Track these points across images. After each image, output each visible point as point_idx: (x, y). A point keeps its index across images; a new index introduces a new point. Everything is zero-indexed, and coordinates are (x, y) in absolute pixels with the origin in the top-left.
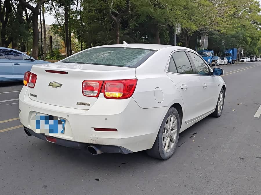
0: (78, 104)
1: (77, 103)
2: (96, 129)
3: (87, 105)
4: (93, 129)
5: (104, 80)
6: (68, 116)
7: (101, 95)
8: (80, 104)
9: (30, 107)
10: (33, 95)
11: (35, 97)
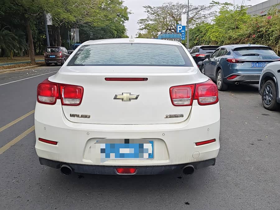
0: (167, 117)
1: (165, 117)
2: (198, 144)
3: (180, 117)
4: (195, 144)
5: (195, 84)
6: (164, 135)
7: (195, 102)
8: (170, 117)
9: (88, 133)
10: (80, 116)
11: (86, 118)
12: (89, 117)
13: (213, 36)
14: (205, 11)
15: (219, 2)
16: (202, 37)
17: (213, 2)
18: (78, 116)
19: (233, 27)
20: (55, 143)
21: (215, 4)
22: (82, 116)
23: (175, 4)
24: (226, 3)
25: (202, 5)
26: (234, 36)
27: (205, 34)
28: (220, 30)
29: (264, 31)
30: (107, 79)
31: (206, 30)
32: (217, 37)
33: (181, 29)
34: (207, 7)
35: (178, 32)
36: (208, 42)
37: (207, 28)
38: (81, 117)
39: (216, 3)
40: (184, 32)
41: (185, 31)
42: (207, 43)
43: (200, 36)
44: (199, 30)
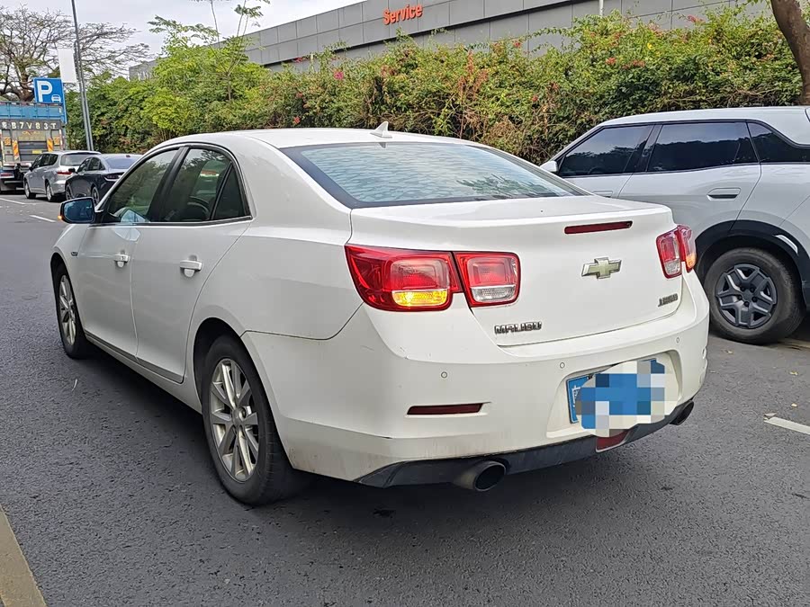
3: (675, 300)
8: (664, 303)
9: (562, 365)
10: (519, 328)
11: (533, 331)
12: (540, 326)
13: (160, 117)
14: (107, 40)
15: (174, 22)
16: (117, 118)
17: (157, 21)
18: (515, 330)
19: (222, 92)
20: (475, 408)
21: (163, 27)
22: (525, 328)
23: (12, 13)
24: (198, 26)
25: (99, 23)
26: (231, 117)
27: (126, 110)
28: (178, 99)
29: (318, 108)
30: (570, 230)
31: (130, 98)
32: (171, 120)
33: (48, 92)
34: (114, 31)
35: (41, 100)
36: (139, 133)
37: (131, 92)
38: (522, 330)
39: (168, 23)
40: (60, 100)
41: (62, 97)
42: (136, 135)
43: (109, 115)
44: (104, 98)
